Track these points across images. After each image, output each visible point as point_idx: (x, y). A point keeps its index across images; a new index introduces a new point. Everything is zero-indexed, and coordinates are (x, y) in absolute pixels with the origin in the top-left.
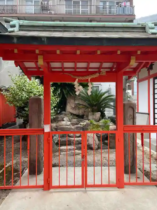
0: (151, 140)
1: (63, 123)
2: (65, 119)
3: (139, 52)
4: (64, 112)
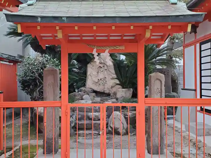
3: (151, 27)
4: (83, 88)
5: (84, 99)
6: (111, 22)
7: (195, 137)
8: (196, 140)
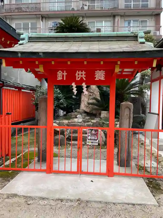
0: (159, 139)
1: (76, 120)
2: (78, 116)
3: (119, 63)
4: (78, 110)
5: (77, 118)
6: (82, 57)
7: (157, 151)
8: (157, 155)
